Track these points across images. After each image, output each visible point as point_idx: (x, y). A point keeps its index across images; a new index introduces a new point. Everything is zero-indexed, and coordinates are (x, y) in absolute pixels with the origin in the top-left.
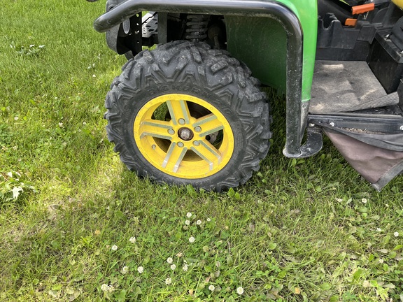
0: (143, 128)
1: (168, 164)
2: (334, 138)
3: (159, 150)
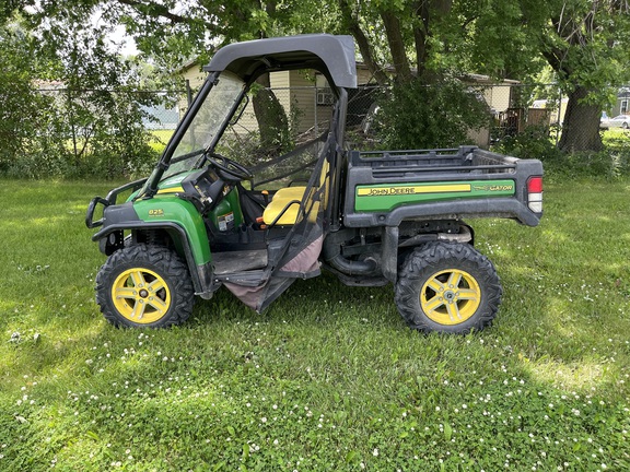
0: (118, 293)
1: (134, 315)
2: (227, 285)
3: (129, 307)
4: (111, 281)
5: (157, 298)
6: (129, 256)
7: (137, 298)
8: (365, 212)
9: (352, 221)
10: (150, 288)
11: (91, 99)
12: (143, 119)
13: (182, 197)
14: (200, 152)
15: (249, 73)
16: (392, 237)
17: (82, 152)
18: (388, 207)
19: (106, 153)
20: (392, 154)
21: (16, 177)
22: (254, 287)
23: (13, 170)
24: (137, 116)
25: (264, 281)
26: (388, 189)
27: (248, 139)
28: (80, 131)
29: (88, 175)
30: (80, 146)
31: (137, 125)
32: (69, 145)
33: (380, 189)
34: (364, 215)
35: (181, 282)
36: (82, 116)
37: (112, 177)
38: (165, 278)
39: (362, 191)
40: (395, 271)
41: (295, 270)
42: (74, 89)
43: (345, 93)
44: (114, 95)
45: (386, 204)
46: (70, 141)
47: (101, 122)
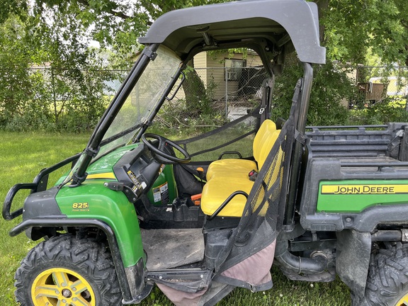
0: (39, 291)
4: (30, 279)
5: (82, 299)
6: (50, 255)
7: (60, 297)
8: (329, 212)
9: (312, 223)
10: (73, 288)
11: (66, 75)
12: (103, 89)
13: (112, 187)
14: (138, 126)
15: (186, 51)
16: (363, 245)
17: (60, 112)
18: (359, 208)
19: (77, 113)
20: (320, 129)
21: (11, 131)
22: (191, 293)
23: (9, 126)
24: (100, 88)
25: (203, 288)
26: (360, 186)
27: (177, 105)
28: (59, 97)
29: (62, 130)
30: (58, 109)
31: (99, 94)
32: (51, 107)
33: (350, 187)
34: (328, 217)
35: (108, 286)
36: (61, 88)
37: (79, 131)
38: (90, 281)
39: (327, 188)
40: (363, 284)
41: (240, 278)
42: (56, 69)
43: (310, 70)
44: (84, 73)
45: (356, 205)
46: (52, 104)
47: (74, 92)
